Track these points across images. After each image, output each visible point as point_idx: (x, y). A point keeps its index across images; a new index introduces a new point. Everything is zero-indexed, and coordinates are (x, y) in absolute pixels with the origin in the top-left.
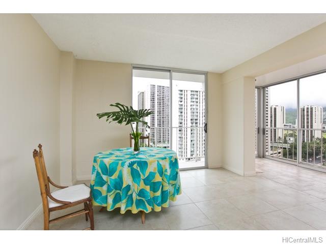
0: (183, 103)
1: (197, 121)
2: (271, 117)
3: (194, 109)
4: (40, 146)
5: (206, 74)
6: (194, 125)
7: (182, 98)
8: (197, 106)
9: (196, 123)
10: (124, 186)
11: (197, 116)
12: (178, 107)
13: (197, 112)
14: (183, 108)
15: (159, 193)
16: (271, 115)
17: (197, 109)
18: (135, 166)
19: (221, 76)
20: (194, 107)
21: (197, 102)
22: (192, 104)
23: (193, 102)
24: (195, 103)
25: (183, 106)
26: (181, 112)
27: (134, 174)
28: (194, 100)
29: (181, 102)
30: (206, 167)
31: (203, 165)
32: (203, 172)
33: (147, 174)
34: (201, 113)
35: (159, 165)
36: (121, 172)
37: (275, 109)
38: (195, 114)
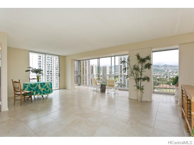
0: (41, 60)
1: (51, 72)
2: (91, 70)
3: (49, 64)
4: (19, 80)
5: (59, 56)
6: (50, 74)
7: (40, 57)
8: (52, 62)
9: (51, 74)
10: (39, 89)
11: (52, 69)
12: (38, 62)
13: (52, 67)
14: (42, 63)
15: (48, 90)
16: (91, 69)
17: (52, 65)
18: (42, 84)
19: (64, 57)
20: (50, 63)
21: (52, 60)
22: (48, 61)
23: (49, 60)
24: (50, 61)
25: (42, 62)
26: (40, 66)
27: (42, 86)
28: (50, 59)
29: (40, 59)
30: (60, 89)
31: (58, 88)
32: (58, 90)
33: (45, 86)
34: (54, 67)
35: (48, 84)
36: (38, 86)
37: (93, 66)
38: (50, 68)
